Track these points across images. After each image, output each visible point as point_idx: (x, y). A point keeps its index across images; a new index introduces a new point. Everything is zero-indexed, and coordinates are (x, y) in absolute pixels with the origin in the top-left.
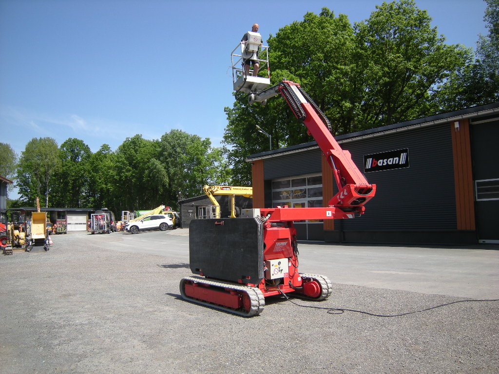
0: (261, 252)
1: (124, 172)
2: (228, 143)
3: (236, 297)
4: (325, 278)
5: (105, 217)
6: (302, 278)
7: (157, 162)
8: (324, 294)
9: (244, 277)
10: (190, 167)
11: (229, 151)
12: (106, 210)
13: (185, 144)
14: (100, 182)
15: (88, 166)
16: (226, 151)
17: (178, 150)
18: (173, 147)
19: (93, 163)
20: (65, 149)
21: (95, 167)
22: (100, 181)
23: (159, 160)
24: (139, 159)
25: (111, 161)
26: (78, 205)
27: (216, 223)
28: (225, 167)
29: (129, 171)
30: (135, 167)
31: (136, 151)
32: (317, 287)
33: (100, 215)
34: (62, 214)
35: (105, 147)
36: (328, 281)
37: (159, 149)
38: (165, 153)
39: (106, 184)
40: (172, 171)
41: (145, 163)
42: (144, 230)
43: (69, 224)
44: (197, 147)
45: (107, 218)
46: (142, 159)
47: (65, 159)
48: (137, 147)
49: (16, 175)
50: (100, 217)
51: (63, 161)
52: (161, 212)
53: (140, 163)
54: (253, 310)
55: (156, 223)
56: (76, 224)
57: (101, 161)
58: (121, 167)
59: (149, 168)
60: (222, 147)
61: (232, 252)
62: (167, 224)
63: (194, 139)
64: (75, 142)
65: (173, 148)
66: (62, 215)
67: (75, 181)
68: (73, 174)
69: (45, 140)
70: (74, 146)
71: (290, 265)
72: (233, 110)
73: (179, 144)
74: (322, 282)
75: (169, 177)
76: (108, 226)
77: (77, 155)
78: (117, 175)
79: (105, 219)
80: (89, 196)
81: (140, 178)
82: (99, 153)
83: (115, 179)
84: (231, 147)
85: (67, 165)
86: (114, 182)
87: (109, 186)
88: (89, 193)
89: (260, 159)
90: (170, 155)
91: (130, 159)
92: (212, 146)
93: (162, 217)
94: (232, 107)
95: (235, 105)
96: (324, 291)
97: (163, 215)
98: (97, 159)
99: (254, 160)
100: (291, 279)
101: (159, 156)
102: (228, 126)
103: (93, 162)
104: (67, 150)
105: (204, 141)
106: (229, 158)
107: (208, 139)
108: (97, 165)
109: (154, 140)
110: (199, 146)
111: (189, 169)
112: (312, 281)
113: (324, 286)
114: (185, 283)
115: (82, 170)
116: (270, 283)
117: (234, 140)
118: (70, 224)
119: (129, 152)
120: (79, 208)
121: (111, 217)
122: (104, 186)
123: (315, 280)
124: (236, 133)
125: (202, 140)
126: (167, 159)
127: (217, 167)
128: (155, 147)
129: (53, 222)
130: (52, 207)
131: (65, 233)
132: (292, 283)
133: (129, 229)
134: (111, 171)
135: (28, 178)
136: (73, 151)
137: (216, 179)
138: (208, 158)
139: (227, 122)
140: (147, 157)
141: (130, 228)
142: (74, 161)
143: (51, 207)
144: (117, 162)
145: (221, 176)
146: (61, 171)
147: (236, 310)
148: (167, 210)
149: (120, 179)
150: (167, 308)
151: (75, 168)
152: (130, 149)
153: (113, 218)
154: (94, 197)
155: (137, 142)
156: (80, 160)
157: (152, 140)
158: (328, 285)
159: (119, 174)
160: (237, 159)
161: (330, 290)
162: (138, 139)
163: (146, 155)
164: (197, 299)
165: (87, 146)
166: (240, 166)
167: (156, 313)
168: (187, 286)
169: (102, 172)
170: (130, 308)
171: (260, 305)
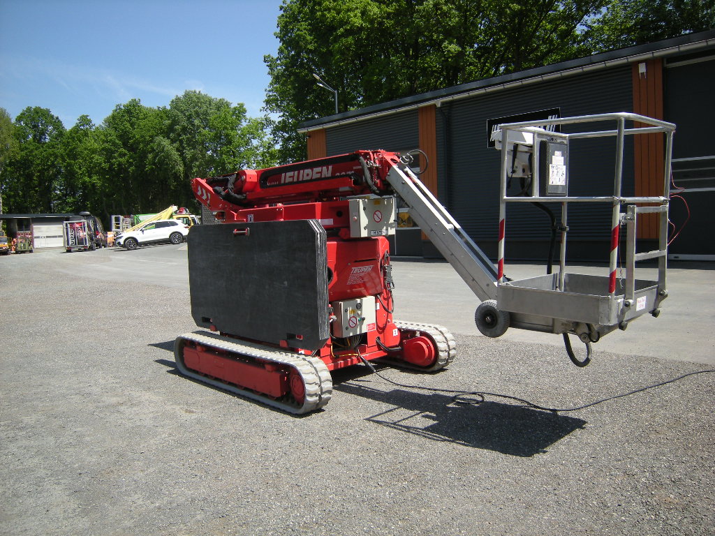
0: (324, 287)
1: (115, 158)
2: (272, 110)
3: (276, 376)
4: (444, 329)
5: (86, 225)
6: (399, 330)
7: (166, 142)
8: (442, 360)
9: (291, 337)
10: (216, 148)
11: (274, 123)
12: (87, 216)
13: (206, 114)
14: (81, 174)
15: (60, 150)
16: (269, 122)
17: (197, 122)
18: (190, 117)
19: (67, 145)
20: (22, 123)
21: (71, 150)
22: (80, 172)
23: (168, 138)
24: (137, 137)
25: (95, 141)
26: (50, 208)
27: (235, 231)
28: (269, 148)
29: (125, 155)
30: (132, 149)
31: (132, 125)
32: (429, 348)
33: (77, 223)
34: (25, 223)
35: (85, 120)
36: (449, 336)
37: (168, 122)
38: (177, 127)
39: (90, 177)
40: (189, 154)
41: (147, 143)
42: (147, 244)
43: (35, 237)
44: (225, 118)
45: (89, 226)
46: (142, 136)
47: (24, 139)
48: (133, 119)
50: (77, 226)
51: (20, 142)
52: (171, 216)
53: (139, 143)
54: (309, 403)
55: (165, 233)
56: (47, 237)
57: (80, 141)
58: (110, 149)
59: (153, 150)
60: (263, 117)
61: (267, 287)
62: (181, 234)
63: (221, 105)
64: (37, 113)
65: (188, 119)
66: (25, 225)
67: (41, 172)
68: (38, 162)
70: (37, 119)
71: (378, 308)
72: (277, 59)
73: (197, 113)
74: (437, 337)
75: (185, 164)
76: (91, 239)
77: (43, 133)
78: (105, 162)
79: (86, 229)
80: (65, 195)
81: (140, 166)
82: (76, 130)
83: (102, 168)
84: (276, 117)
85: (27, 148)
86: (102, 172)
87: (95, 179)
88: (66, 190)
89: (320, 127)
90: (184, 129)
91: (124, 137)
92: (248, 115)
93: (174, 224)
94: (275, 55)
95: (281, 51)
96: (443, 355)
97: (174, 220)
98: (73, 138)
99: (311, 129)
100: (380, 333)
101: (168, 132)
102: (271, 84)
103: (68, 142)
104: (26, 125)
105: (235, 108)
106: (274, 133)
107: (241, 106)
108: (75, 148)
109: (159, 108)
110: (229, 117)
111: (215, 151)
112: (418, 334)
113: (441, 346)
114: (183, 346)
115: (51, 155)
116: (342, 345)
117: (281, 106)
118: (38, 237)
119: (122, 127)
120: (51, 213)
121: (95, 225)
122: (87, 179)
123: (423, 334)
124: (283, 94)
125: (232, 106)
126: (180, 136)
127: (256, 148)
128: (161, 118)
129: (11, 235)
130: (10, 212)
131: (31, 251)
132: (381, 341)
133: (122, 243)
134: (97, 157)
136: (35, 127)
137: (255, 165)
138: (243, 135)
139: (270, 79)
140: (150, 133)
141: (125, 241)
142: (39, 141)
143: (7, 213)
144: (104, 142)
145: (263, 160)
146: (19, 157)
147: (278, 399)
148: (181, 212)
149: (111, 168)
150: (146, 396)
151: (42, 152)
152: (122, 122)
153: (99, 226)
154: (74, 196)
155: (133, 111)
156: (47, 140)
157: (157, 109)
158: (449, 343)
159: (108, 159)
160: (286, 135)
161: (452, 352)
162: (134, 106)
163: (149, 131)
164: (206, 375)
165: (57, 118)
166: (291, 145)
167: (122, 408)
168: (187, 351)
169: (83, 158)
170: (77, 398)
171: (322, 393)
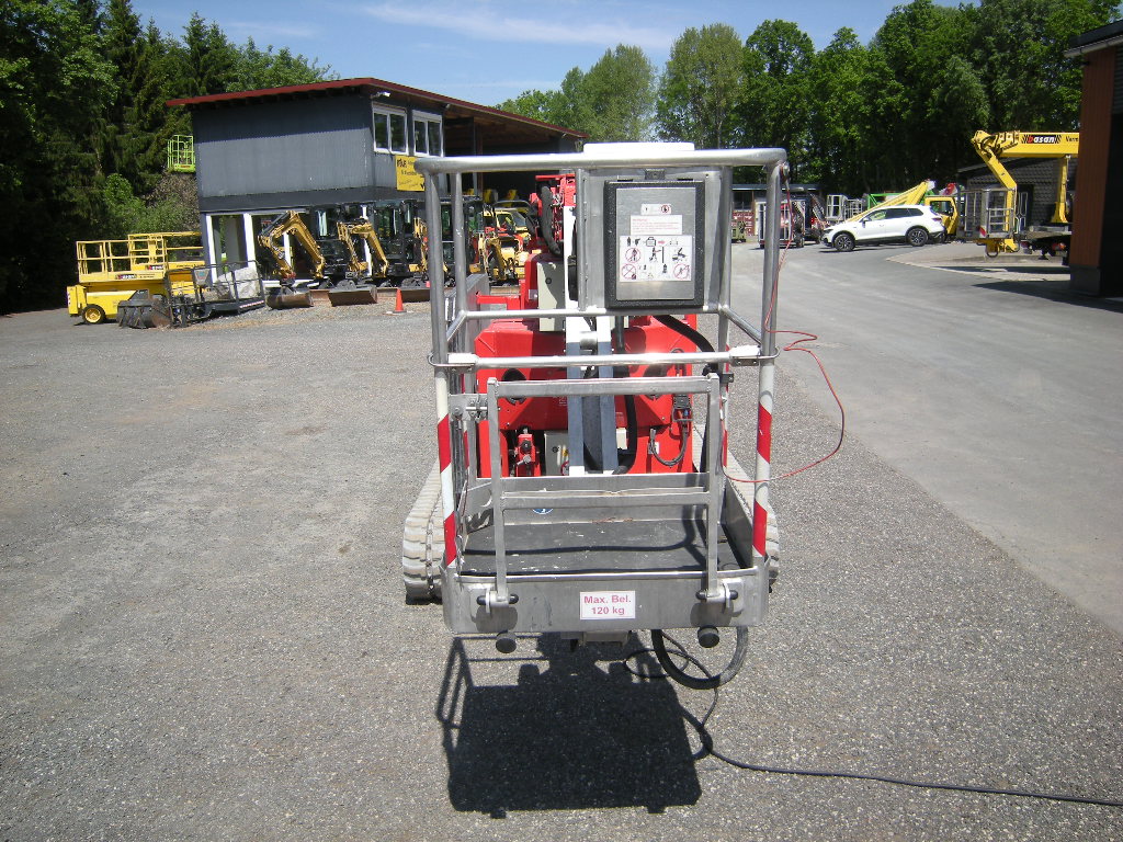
1: (882, 96)
7: (964, 67)
13: (1044, 10)
14: (834, 123)
15: (805, 86)
17: (1025, 27)
19: (814, 77)
20: (755, 47)
21: (824, 84)
22: (833, 120)
23: (970, 59)
24: (919, 60)
25: (856, 69)
29: (896, 91)
30: (910, 80)
31: (914, 40)
35: (845, 36)
39: (846, 127)
40: (1001, 86)
41: (934, 69)
46: (927, 59)
47: (756, 72)
48: (917, 30)
49: (654, 114)
52: (919, 200)
53: (921, 70)
55: (899, 227)
57: (834, 71)
58: (875, 82)
59: (941, 81)
62: (926, 230)
64: (777, 30)
66: (745, 201)
67: (778, 120)
68: (774, 105)
69: (712, 31)
70: (777, 39)
73: (1028, 11)
75: (993, 105)
77: (783, 61)
78: (866, 104)
80: (811, 156)
81: (919, 110)
82: (829, 53)
83: (862, 113)
85: (759, 85)
86: (862, 120)
87: (854, 131)
91: (899, 61)
93: (916, 213)
97: (921, 206)
98: (824, 65)
99: (1087, 50)
101: (970, 48)
103: (816, 73)
104: (760, 49)
108: (824, 81)
109: (961, 6)
115: (792, 95)
119: (897, 45)
122: (841, 131)
126: (992, 54)
128: (964, 24)
133: (830, 240)
134: (854, 94)
135: (679, 120)
136: (772, 52)
140: (939, 53)
141: (834, 238)
142: (778, 74)
144: (868, 70)
146: (747, 100)
148: (938, 192)
149: (874, 114)
151: (779, 91)
152: (899, 36)
154: (823, 157)
155: (918, 16)
156: (789, 72)
157: (957, 8)
159: (870, 101)
162: (921, 8)
163: (940, 48)
165: (805, 35)
169: (837, 97)
